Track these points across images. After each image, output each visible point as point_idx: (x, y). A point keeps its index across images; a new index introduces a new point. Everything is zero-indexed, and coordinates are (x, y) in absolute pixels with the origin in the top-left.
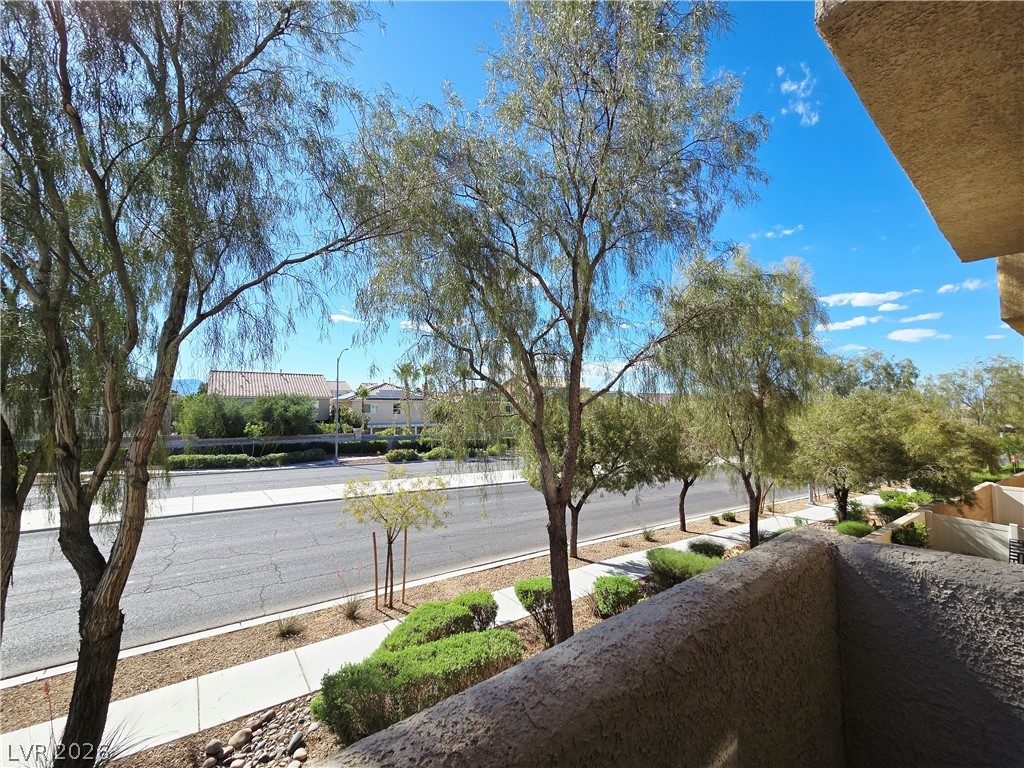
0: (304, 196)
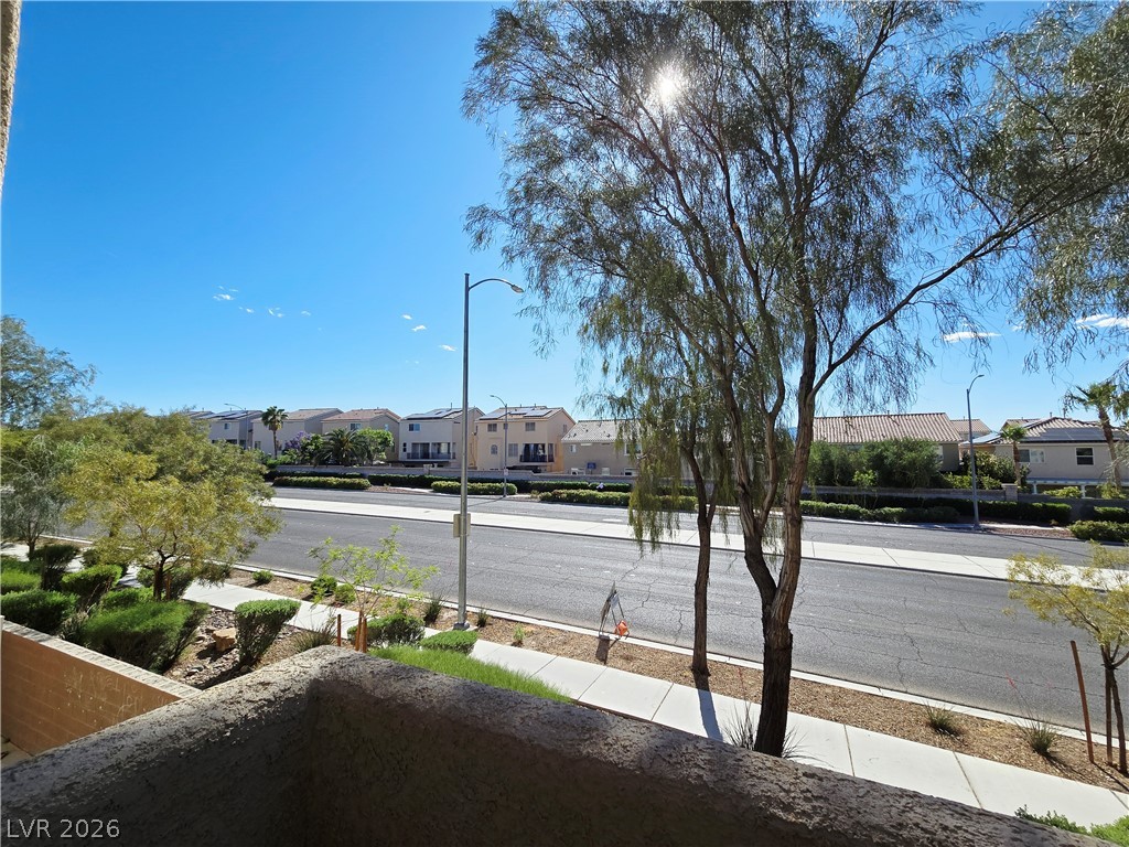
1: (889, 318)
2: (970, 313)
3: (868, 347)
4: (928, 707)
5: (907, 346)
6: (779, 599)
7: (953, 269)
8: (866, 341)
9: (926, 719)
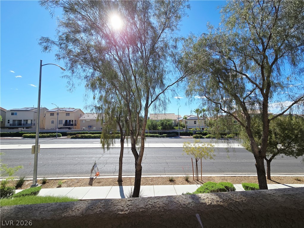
0: (172, 69)
1: (163, 92)
2: (177, 93)
3: (159, 98)
4: (169, 177)
5: (166, 98)
6: (139, 158)
7: (174, 83)
8: (159, 97)
9: (168, 180)
